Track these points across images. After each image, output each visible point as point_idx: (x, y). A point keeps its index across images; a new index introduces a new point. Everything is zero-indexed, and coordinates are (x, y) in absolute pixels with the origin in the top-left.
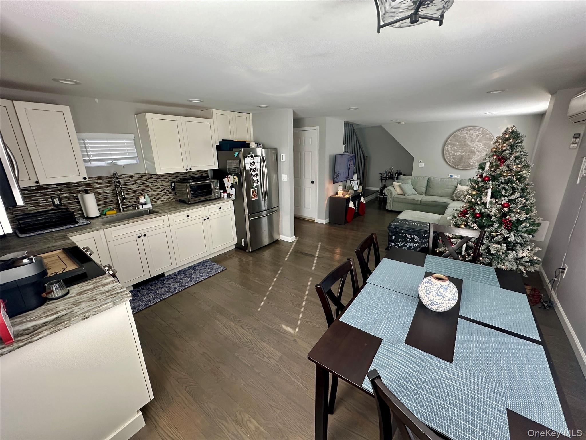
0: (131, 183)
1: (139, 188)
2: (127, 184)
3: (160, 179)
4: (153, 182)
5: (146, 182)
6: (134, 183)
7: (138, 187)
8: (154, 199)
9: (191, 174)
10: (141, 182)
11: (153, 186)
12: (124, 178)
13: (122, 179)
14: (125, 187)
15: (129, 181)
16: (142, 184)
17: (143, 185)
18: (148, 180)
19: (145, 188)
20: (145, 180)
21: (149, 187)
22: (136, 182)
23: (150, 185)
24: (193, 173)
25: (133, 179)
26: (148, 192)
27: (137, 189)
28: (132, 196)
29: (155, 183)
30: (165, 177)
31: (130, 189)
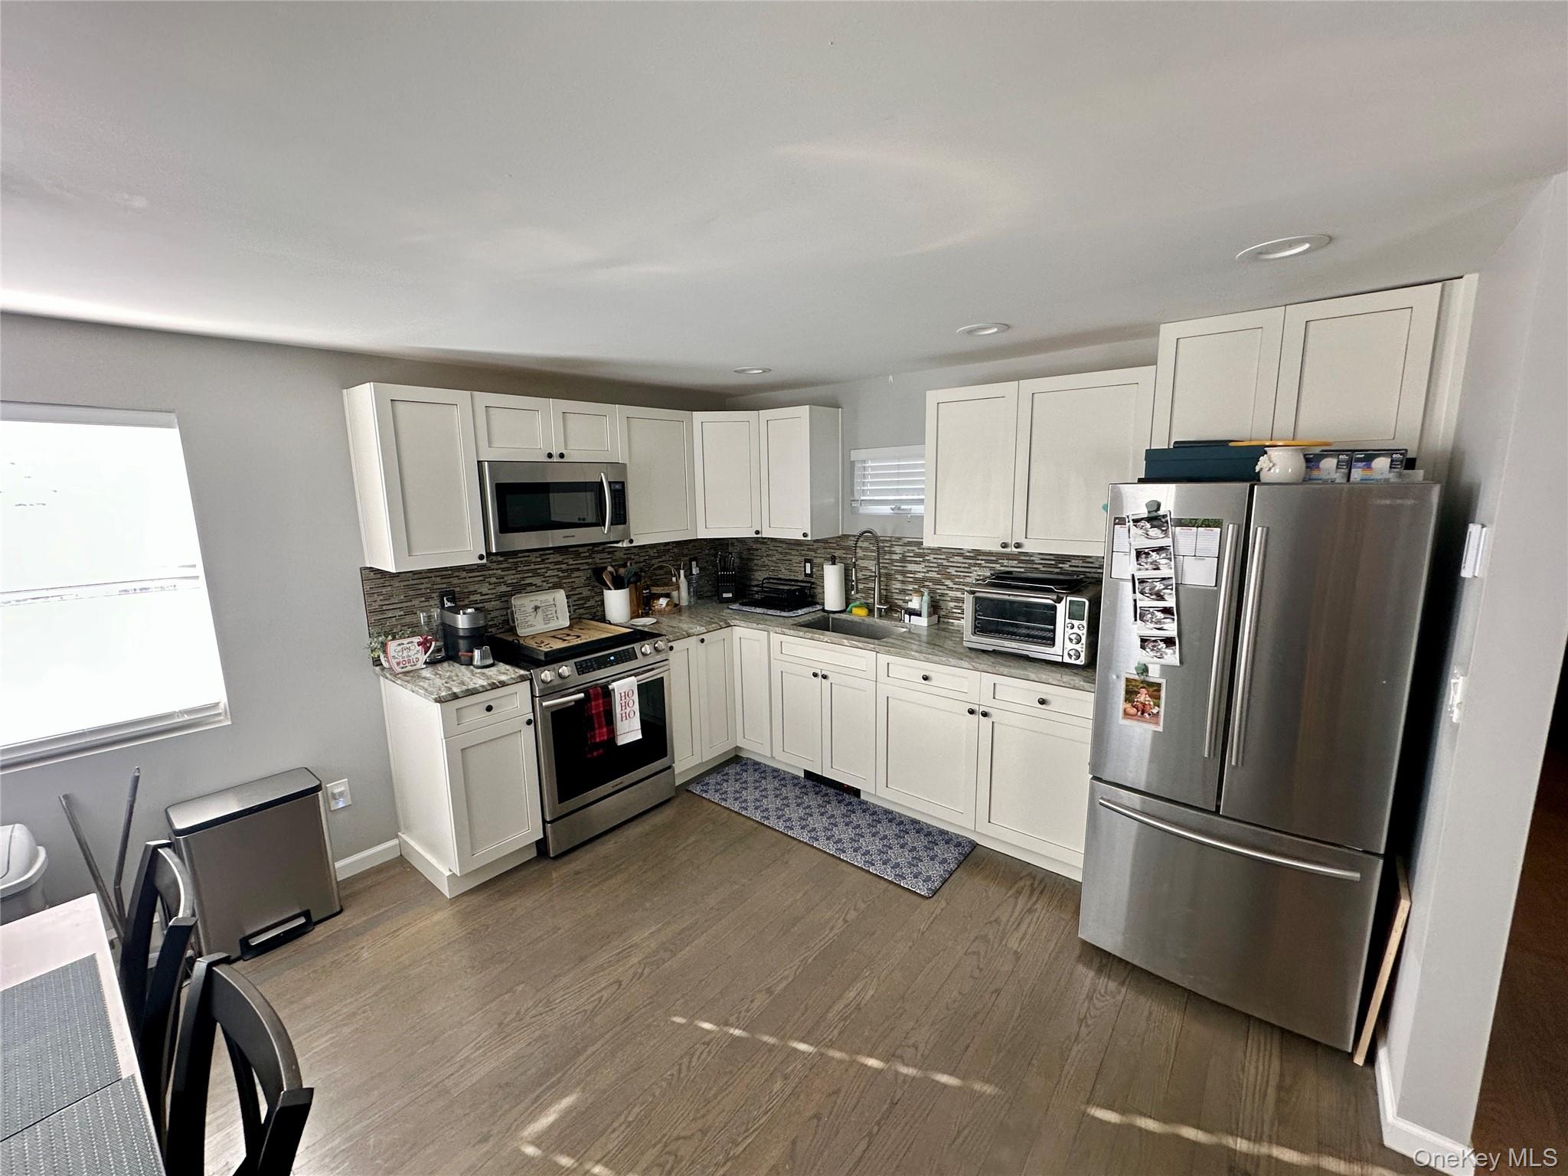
0: (915, 559)
1: (927, 575)
2: (909, 559)
3: (979, 562)
4: (963, 565)
5: (945, 563)
6: (921, 559)
7: (928, 572)
8: (954, 610)
9: (1080, 563)
10: (935, 561)
11: (959, 577)
12: (906, 545)
13: (901, 547)
14: (903, 565)
15: (912, 555)
16: (935, 565)
17: (937, 569)
18: (951, 560)
19: (939, 576)
20: (944, 557)
21: (950, 577)
22: (927, 558)
23: (952, 571)
24: (1089, 560)
25: (921, 551)
26: (945, 587)
27: (923, 574)
28: (911, 588)
29: (966, 570)
30: (994, 558)
31: (910, 572)
